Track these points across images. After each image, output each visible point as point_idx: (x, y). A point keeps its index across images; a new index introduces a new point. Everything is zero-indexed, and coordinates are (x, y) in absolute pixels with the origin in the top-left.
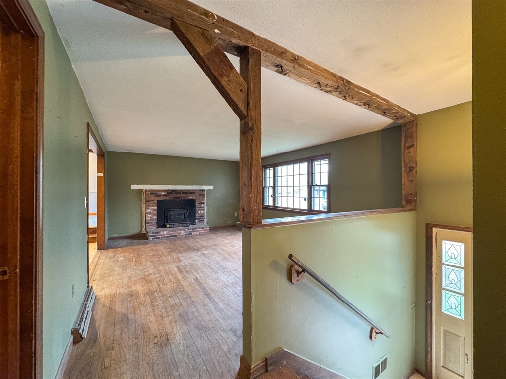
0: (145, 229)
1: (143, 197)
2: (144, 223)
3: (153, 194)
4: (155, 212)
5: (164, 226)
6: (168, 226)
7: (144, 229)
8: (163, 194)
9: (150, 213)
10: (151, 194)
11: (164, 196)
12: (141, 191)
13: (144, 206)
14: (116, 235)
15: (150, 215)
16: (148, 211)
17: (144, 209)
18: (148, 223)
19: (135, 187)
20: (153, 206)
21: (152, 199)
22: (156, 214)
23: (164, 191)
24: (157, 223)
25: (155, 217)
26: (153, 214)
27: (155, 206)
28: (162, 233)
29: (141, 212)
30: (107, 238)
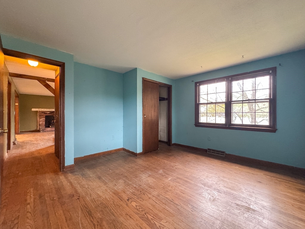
0: (39, 128)
1: (38, 114)
2: (38, 125)
3: (43, 113)
4: (44, 121)
5: (49, 127)
6: (50, 127)
7: (38, 128)
8: (48, 113)
9: (41, 121)
10: (42, 113)
11: (49, 114)
12: (37, 111)
13: (39, 118)
14: (24, 130)
15: (42, 122)
16: (41, 120)
17: (38, 119)
18: (41, 125)
19: (33, 110)
20: (43, 118)
21: (43, 115)
22: (45, 121)
23: (48, 111)
24: (45, 125)
25: (44, 123)
26: (43, 122)
27: (44, 118)
28: (47, 129)
29: (37, 121)
30: (19, 131)
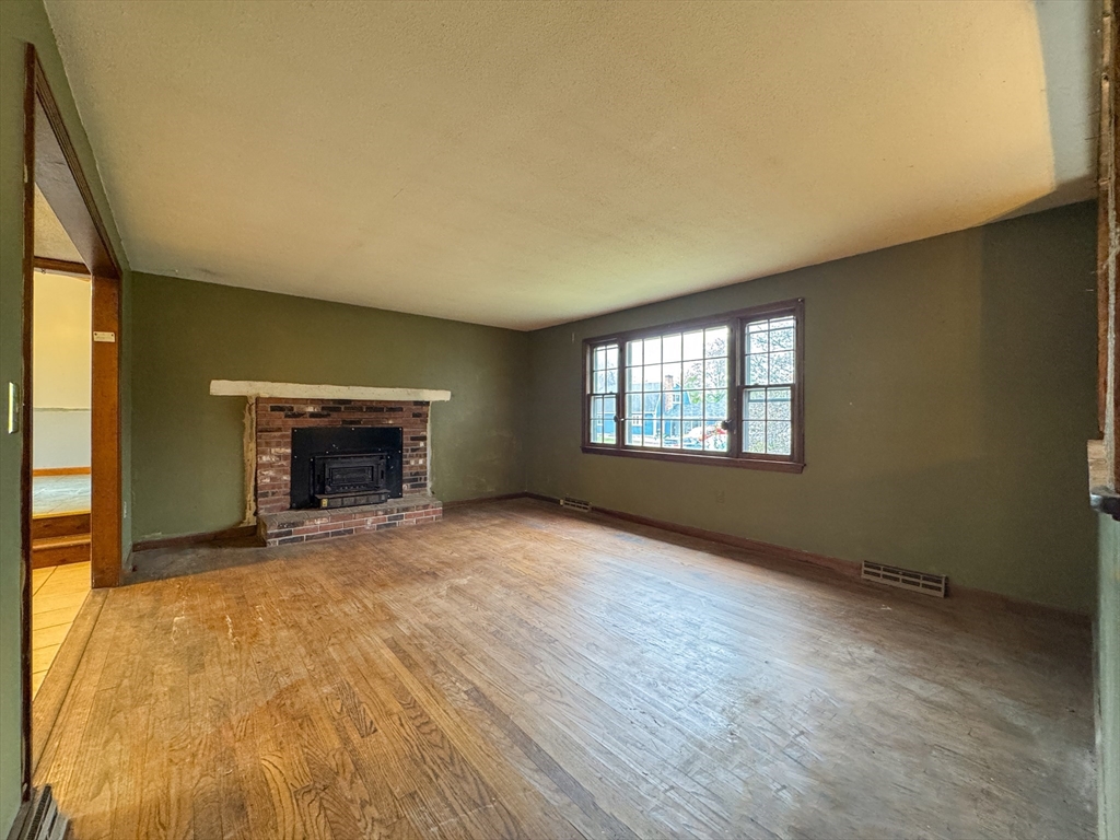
0: (256, 514)
1: (250, 419)
2: (250, 497)
3: (281, 409)
4: (287, 464)
5: (314, 504)
6: (325, 503)
7: (249, 513)
8: (310, 409)
9: (270, 465)
10: (273, 409)
11: (313, 415)
12: (244, 399)
13: (253, 445)
14: (159, 536)
15: (271, 473)
16: (265, 459)
17: (251, 456)
18: (265, 495)
19: (221, 388)
20: (278, 445)
21: (278, 423)
22: (289, 469)
23: (313, 401)
24: (291, 494)
25: (287, 478)
26: (281, 470)
27: (285, 446)
28: (308, 525)
29: (243, 463)
